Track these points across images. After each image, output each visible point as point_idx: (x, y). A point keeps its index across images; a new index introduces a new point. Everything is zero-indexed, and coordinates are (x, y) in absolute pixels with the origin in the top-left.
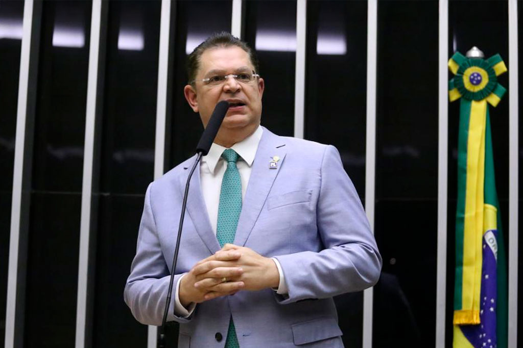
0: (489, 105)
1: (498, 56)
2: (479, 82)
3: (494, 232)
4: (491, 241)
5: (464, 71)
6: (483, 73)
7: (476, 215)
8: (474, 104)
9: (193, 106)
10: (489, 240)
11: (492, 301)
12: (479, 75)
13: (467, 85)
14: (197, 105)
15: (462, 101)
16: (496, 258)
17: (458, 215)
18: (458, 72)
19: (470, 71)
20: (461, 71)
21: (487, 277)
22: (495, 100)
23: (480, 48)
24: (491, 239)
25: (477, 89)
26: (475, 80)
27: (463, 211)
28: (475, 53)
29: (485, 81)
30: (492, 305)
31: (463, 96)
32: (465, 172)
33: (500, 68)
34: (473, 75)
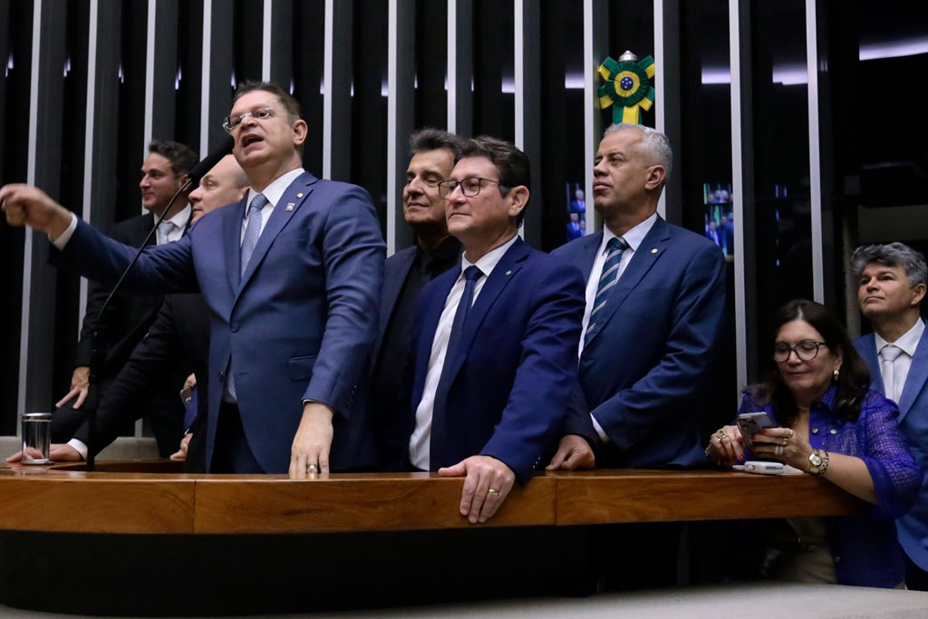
2: (630, 87)
5: (615, 77)
6: (634, 77)
8: (626, 109)
12: (630, 79)
13: (619, 91)
15: (614, 107)
18: (610, 78)
19: (620, 76)
20: (612, 77)
22: (646, 104)
23: (633, 52)
25: (628, 94)
26: (627, 85)
28: (628, 56)
29: (636, 85)
31: (615, 102)
34: (624, 79)
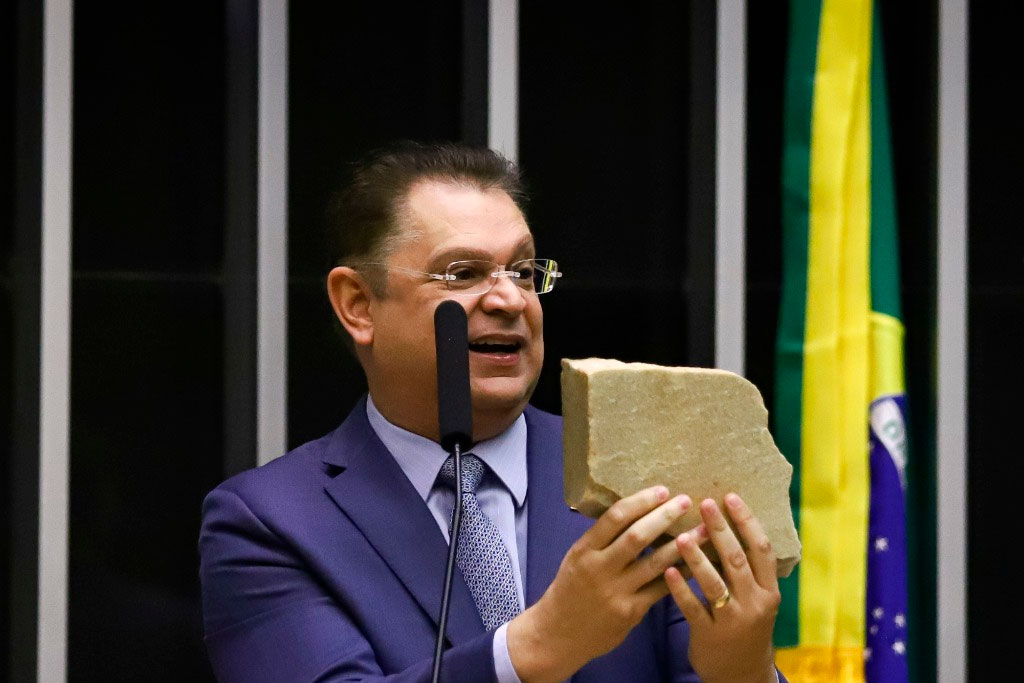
3: (898, 400)
4: (892, 430)
7: (842, 345)
9: (354, 325)
10: (886, 428)
11: (900, 620)
14: (365, 326)
16: (903, 482)
17: (785, 345)
21: (881, 544)
24: (892, 424)
27: (799, 334)
30: (897, 634)
32: (803, 206)
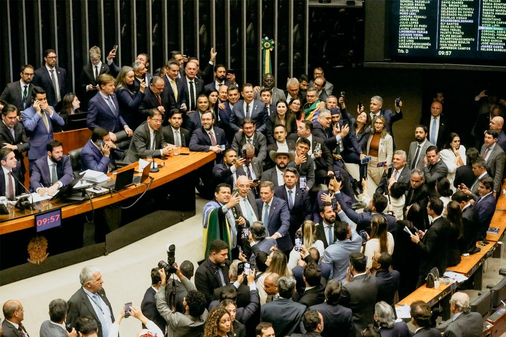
0: (270, 51)
1: (272, 40)
6: (269, 43)
8: (267, 50)
22: (271, 50)
23: (268, 37)
25: (267, 47)
33: (273, 42)
34: (266, 44)
